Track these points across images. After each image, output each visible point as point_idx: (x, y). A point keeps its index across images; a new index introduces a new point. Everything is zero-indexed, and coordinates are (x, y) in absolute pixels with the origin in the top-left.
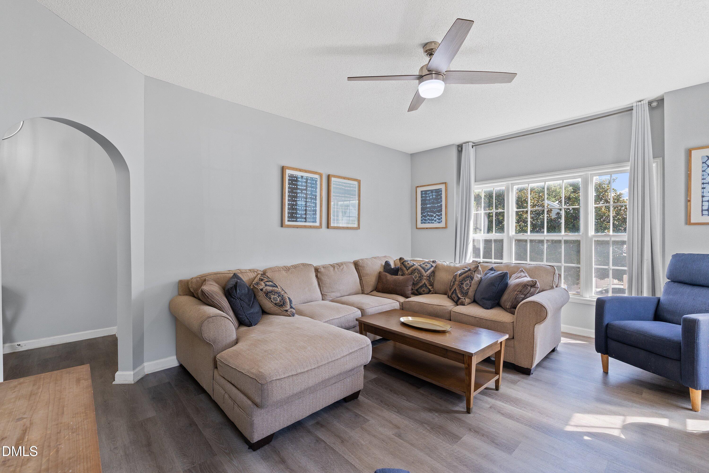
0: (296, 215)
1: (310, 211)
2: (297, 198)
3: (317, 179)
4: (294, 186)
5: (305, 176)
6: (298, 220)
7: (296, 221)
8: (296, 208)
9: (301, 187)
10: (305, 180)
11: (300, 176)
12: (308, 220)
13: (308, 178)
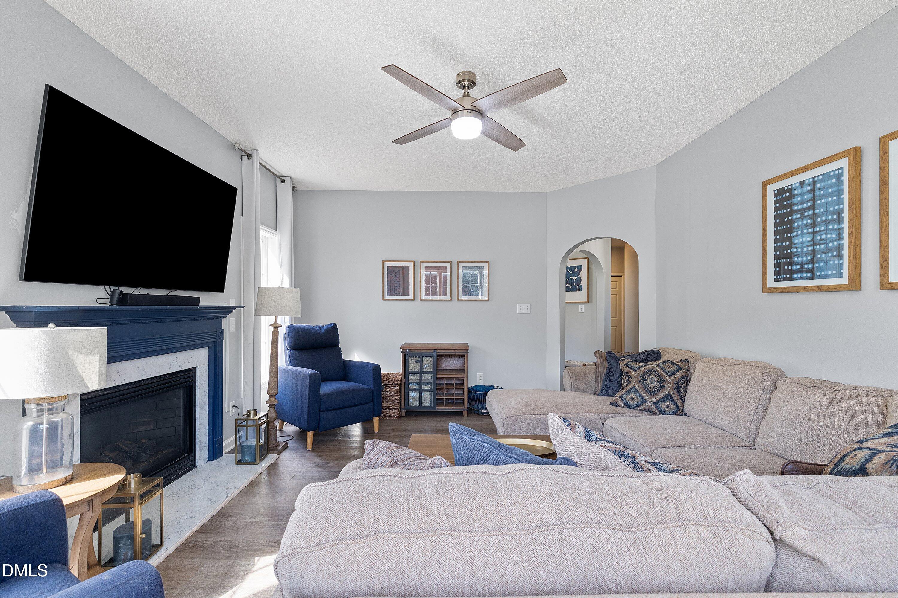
0: (790, 268)
1: (823, 253)
2: (792, 232)
3: (840, 171)
4: (785, 211)
5: (809, 179)
6: (795, 276)
7: (791, 279)
8: (791, 252)
9: (800, 207)
10: (809, 188)
11: (798, 185)
12: (818, 274)
13: (816, 179)
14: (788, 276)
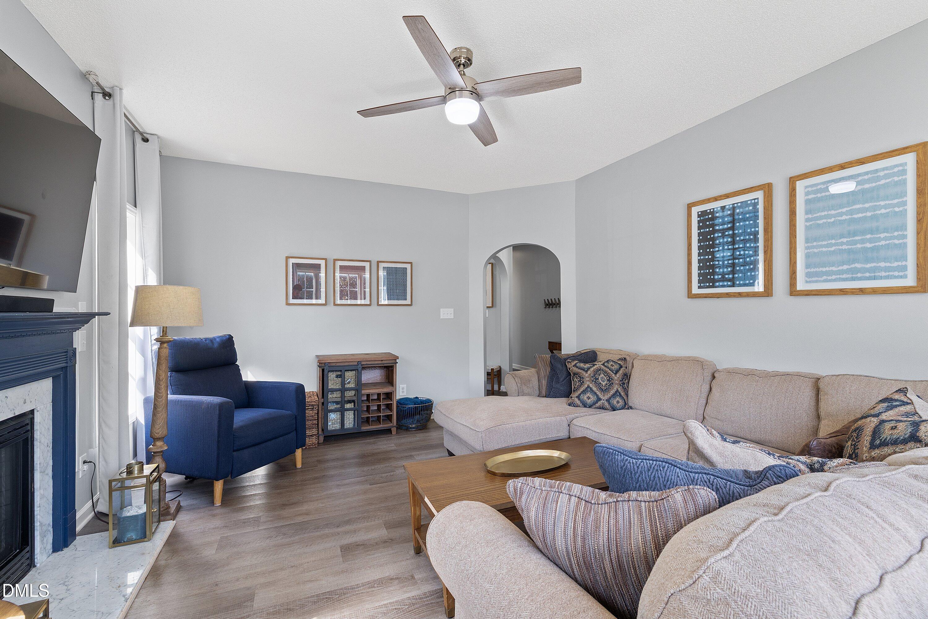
0: (712, 277)
1: (742, 266)
2: (714, 248)
3: (756, 201)
4: (708, 230)
5: (729, 205)
6: (717, 284)
7: (713, 287)
8: (714, 265)
9: (721, 227)
10: (729, 212)
11: (719, 209)
12: (738, 283)
13: (736, 205)
14: (711, 284)
